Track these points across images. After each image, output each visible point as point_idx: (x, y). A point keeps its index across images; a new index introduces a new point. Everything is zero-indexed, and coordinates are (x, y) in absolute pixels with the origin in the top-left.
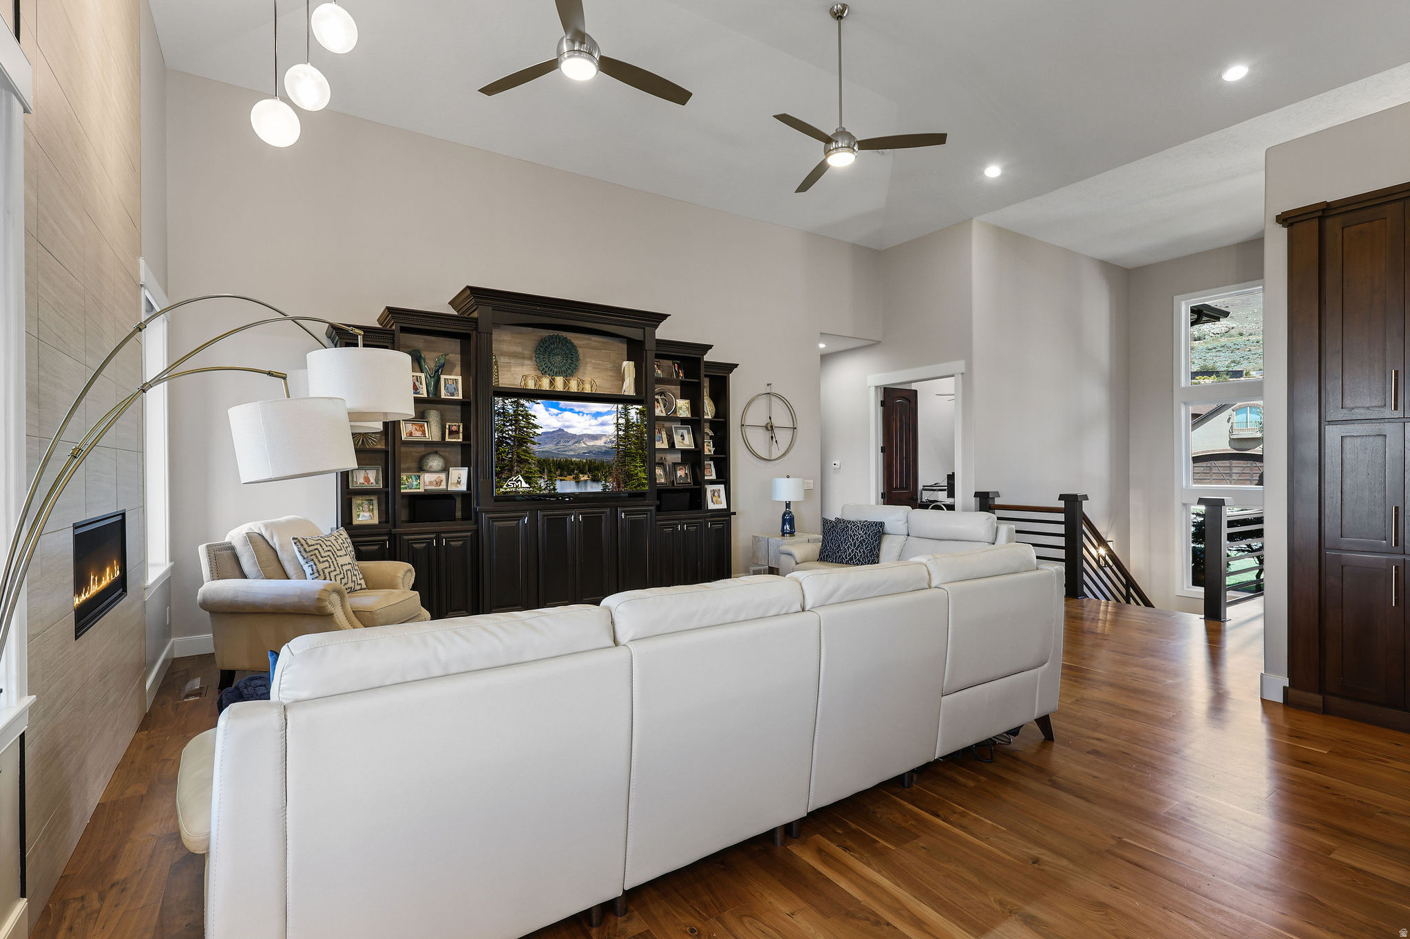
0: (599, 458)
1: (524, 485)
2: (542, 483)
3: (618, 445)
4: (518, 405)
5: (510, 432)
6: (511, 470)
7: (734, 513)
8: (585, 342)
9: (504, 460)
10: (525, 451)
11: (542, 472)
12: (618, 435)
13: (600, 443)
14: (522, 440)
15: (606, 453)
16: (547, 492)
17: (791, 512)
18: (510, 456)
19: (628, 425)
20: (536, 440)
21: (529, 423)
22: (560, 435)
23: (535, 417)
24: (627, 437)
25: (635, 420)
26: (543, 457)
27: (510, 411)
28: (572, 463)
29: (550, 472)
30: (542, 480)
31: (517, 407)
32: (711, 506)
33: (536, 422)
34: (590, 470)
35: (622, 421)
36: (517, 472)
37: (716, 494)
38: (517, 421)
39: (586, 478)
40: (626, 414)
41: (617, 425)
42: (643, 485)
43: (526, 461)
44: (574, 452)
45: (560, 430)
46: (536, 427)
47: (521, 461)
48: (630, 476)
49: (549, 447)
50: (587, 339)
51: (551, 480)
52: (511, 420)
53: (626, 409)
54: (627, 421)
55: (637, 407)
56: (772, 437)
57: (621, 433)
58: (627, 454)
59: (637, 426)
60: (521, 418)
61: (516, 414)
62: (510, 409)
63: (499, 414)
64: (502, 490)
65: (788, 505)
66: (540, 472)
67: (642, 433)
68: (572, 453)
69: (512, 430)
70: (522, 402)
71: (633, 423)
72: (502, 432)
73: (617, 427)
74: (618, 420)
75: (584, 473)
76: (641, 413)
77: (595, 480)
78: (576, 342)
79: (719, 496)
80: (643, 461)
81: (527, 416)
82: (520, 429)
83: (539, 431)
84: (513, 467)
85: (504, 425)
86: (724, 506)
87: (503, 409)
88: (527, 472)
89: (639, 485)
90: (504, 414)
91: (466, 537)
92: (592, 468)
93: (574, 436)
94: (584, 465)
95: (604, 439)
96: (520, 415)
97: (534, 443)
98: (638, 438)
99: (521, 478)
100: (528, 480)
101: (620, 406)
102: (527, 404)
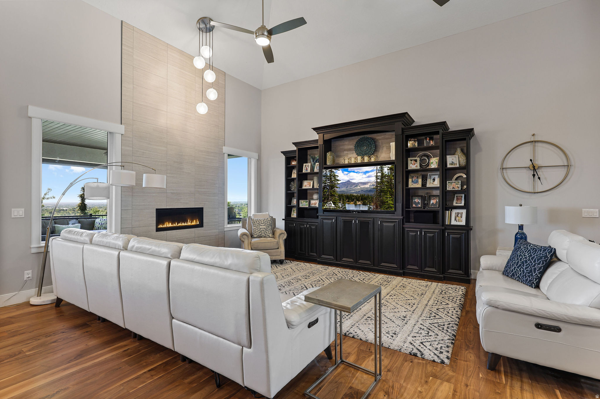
0: (366, 194)
1: (333, 205)
2: (340, 205)
3: (377, 186)
4: (331, 171)
5: (328, 183)
6: (328, 199)
9: (325, 195)
10: (334, 191)
11: (340, 200)
12: (377, 181)
13: (367, 186)
14: (332, 187)
15: (370, 191)
16: (342, 209)
18: (328, 193)
19: (383, 176)
20: (338, 186)
21: (336, 179)
22: (348, 183)
23: (338, 176)
24: (382, 182)
25: (387, 173)
26: (341, 193)
27: (329, 175)
28: (353, 196)
29: (343, 200)
30: (340, 204)
31: (331, 173)
32: (453, 223)
33: (338, 178)
34: (362, 199)
35: (379, 174)
36: (330, 200)
37: (460, 215)
38: (331, 178)
39: (360, 203)
40: (382, 170)
41: (377, 176)
42: (391, 207)
44: (354, 191)
45: (348, 181)
46: (338, 180)
47: (332, 195)
48: (383, 203)
49: (344, 189)
52: (328, 178)
53: (382, 168)
54: (382, 174)
55: (388, 166)
57: (379, 180)
58: (382, 191)
59: (388, 176)
60: (332, 177)
61: (331, 175)
62: (328, 174)
63: (324, 176)
64: (324, 207)
66: (339, 200)
67: (391, 180)
68: (353, 191)
69: (329, 183)
70: (333, 170)
71: (386, 175)
72: (325, 183)
73: (377, 177)
74: (377, 174)
76: (391, 169)
77: (364, 204)
79: (461, 217)
80: (391, 195)
81: (335, 176)
82: (332, 182)
83: (339, 182)
84: (329, 198)
85: (326, 181)
86: (463, 223)
87: (326, 174)
88: (334, 200)
89: (388, 208)
90: (326, 176)
92: (363, 198)
93: (354, 183)
94: (359, 197)
95: (369, 184)
96: (332, 176)
97: (337, 188)
98: (388, 182)
99: (331, 203)
100: (334, 203)
101: (378, 167)
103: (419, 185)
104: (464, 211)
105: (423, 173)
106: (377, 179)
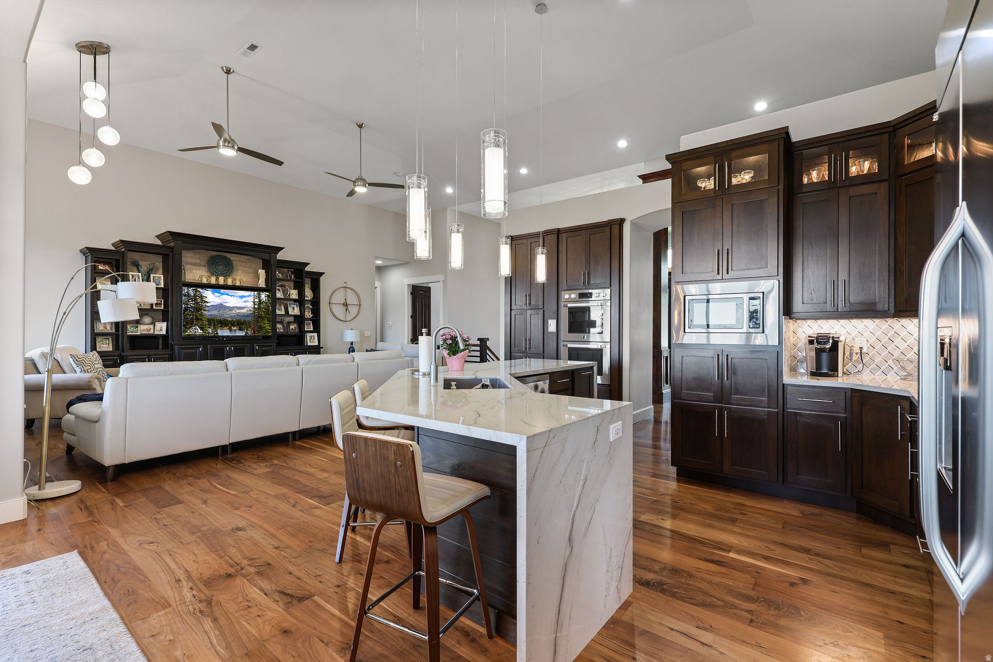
0: (243, 319)
1: (200, 331)
2: (210, 330)
3: (254, 312)
4: (196, 291)
5: (192, 305)
6: (192, 324)
7: (322, 348)
8: (237, 258)
9: (187, 318)
10: (201, 314)
11: (210, 325)
12: (254, 307)
13: (244, 311)
14: (198, 309)
15: (247, 316)
16: (213, 335)
17: (353, 347)
18: (191, 317)
19: (260, 302)
20: (207, 309)
21: (203, 300)
22: (220, 306)
23: (206, 297)
24: (259, 308)
25: (264, 300)
26: (211, 318)
27: (192, 294)
28: (227, 320)
29: (214, 325)
30: (210, 329)
31: (196, 292)
32: (309, 344)
33: (207, 300)
35: (257, 300)
36: (196, 325)
37: (312, 338)
38: (196, 299)
39: (235, 328)
40: (259, 297)
41: (254, 302)
42: (269, 332)
43: (201, 319)
44: (227, 315)
46: (207, 302)
47: (198, 319)
48: (261, 328)
49: (215, 312)
50: (239, 257)
51: (215, 328)
52: (192, 299)
53: (259, 294)
54: (260, 300)
55: (265, 293)
56: (347, 310)
57: (256, 306)
58: (259, 317)
59: (265, 303)
60: (198, 298)
61: (195, 295)
62: (192, 293)
63: (185, 296)
64: (186, 333)
65: (352, 343)
66: (209, 325)
68: (228, 316)
69: (192, 304)
70: (199, 289)
71: (263, 301)
72: (187, 304)
73: (254, 303)
74: (254, 299)
75: (234, 326)
76: (268, 296)
77: (241, 329)
78: (231, 258)
79: (314, 339)
80: (269, 321)
81: (201, 297)
82: (198, 303)
83: (208, 304)
84: (193, 322)
85: (188, 301)
86: (317, 344)
87: (188, 293)
88: (201, 325)
89: (266, 333)
90: (188, 295)
91: (166, 357)
92: (240, 323)
93: (228, 307)
94: (234, 322)
95: (246, 309)
96: (197, 296)
97: (206, 311)
99: (198, 328)
100: (202, 329)
101: (256, 293)
102: (201, 291)
103: (283, 312)
104: (316, 334)
105: (285, 302)
106: (254, 304)
